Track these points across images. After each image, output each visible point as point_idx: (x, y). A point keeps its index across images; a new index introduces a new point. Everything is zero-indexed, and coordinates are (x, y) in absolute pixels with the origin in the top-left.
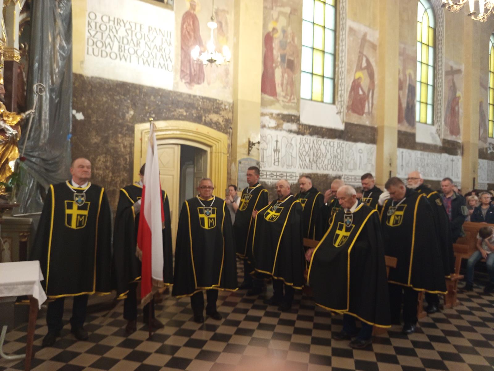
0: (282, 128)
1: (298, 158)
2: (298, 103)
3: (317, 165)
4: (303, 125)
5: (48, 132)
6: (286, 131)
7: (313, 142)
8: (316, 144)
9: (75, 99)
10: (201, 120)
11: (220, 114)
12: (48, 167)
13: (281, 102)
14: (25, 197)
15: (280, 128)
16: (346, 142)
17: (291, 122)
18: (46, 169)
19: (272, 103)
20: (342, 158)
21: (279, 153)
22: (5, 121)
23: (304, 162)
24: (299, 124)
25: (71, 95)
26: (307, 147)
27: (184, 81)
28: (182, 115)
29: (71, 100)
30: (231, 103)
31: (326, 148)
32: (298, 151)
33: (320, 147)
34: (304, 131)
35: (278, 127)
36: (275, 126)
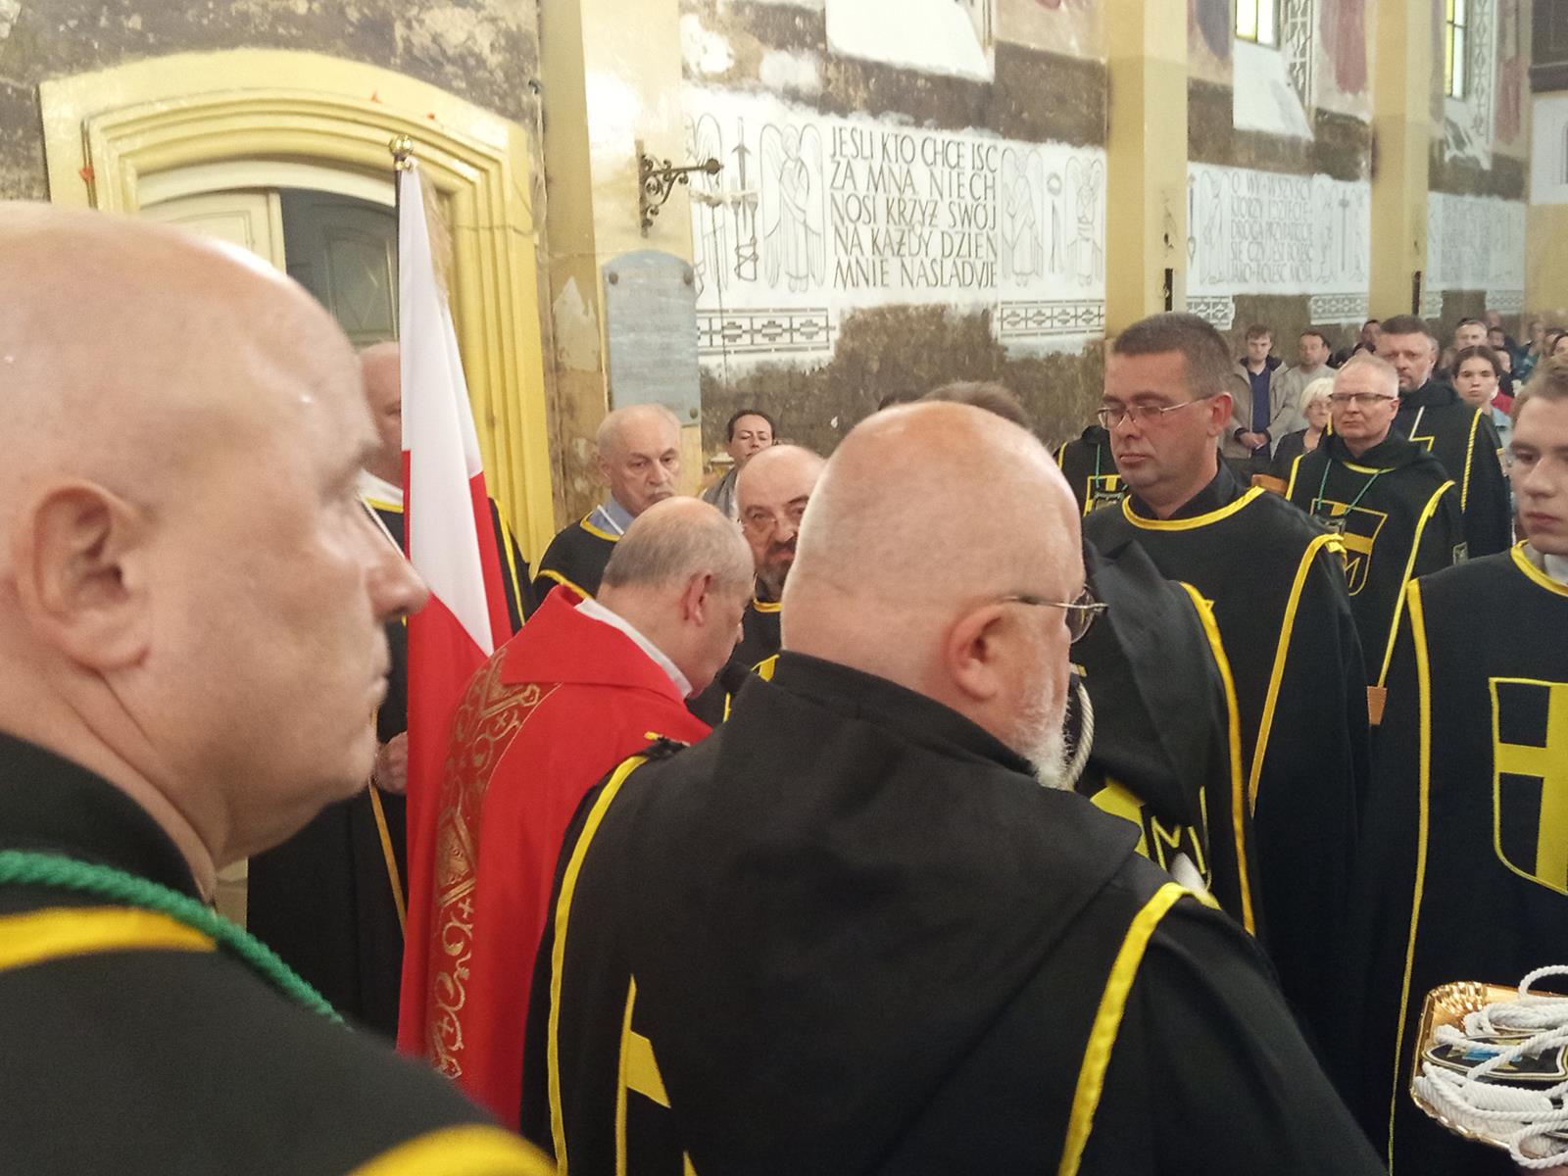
0: (758, 78)
1: (831, 231)
4: (838, 60)
6: (774, 91)
7: (884, 146)
8: (897, 161)
11: (478, 7)
15: (752, 81)
16: (1003, 144)
17: (793, 45)
20: (990, 223)
21: (753, 217)
23: (856, 251)
24: (827, 57)
26: (861, 169)
28: (286, 16)
31: (932, 174)
32: (830, 197)
33: (908, 171)
34: (847, 90)
35: (742, 75)
36: (728, 70)
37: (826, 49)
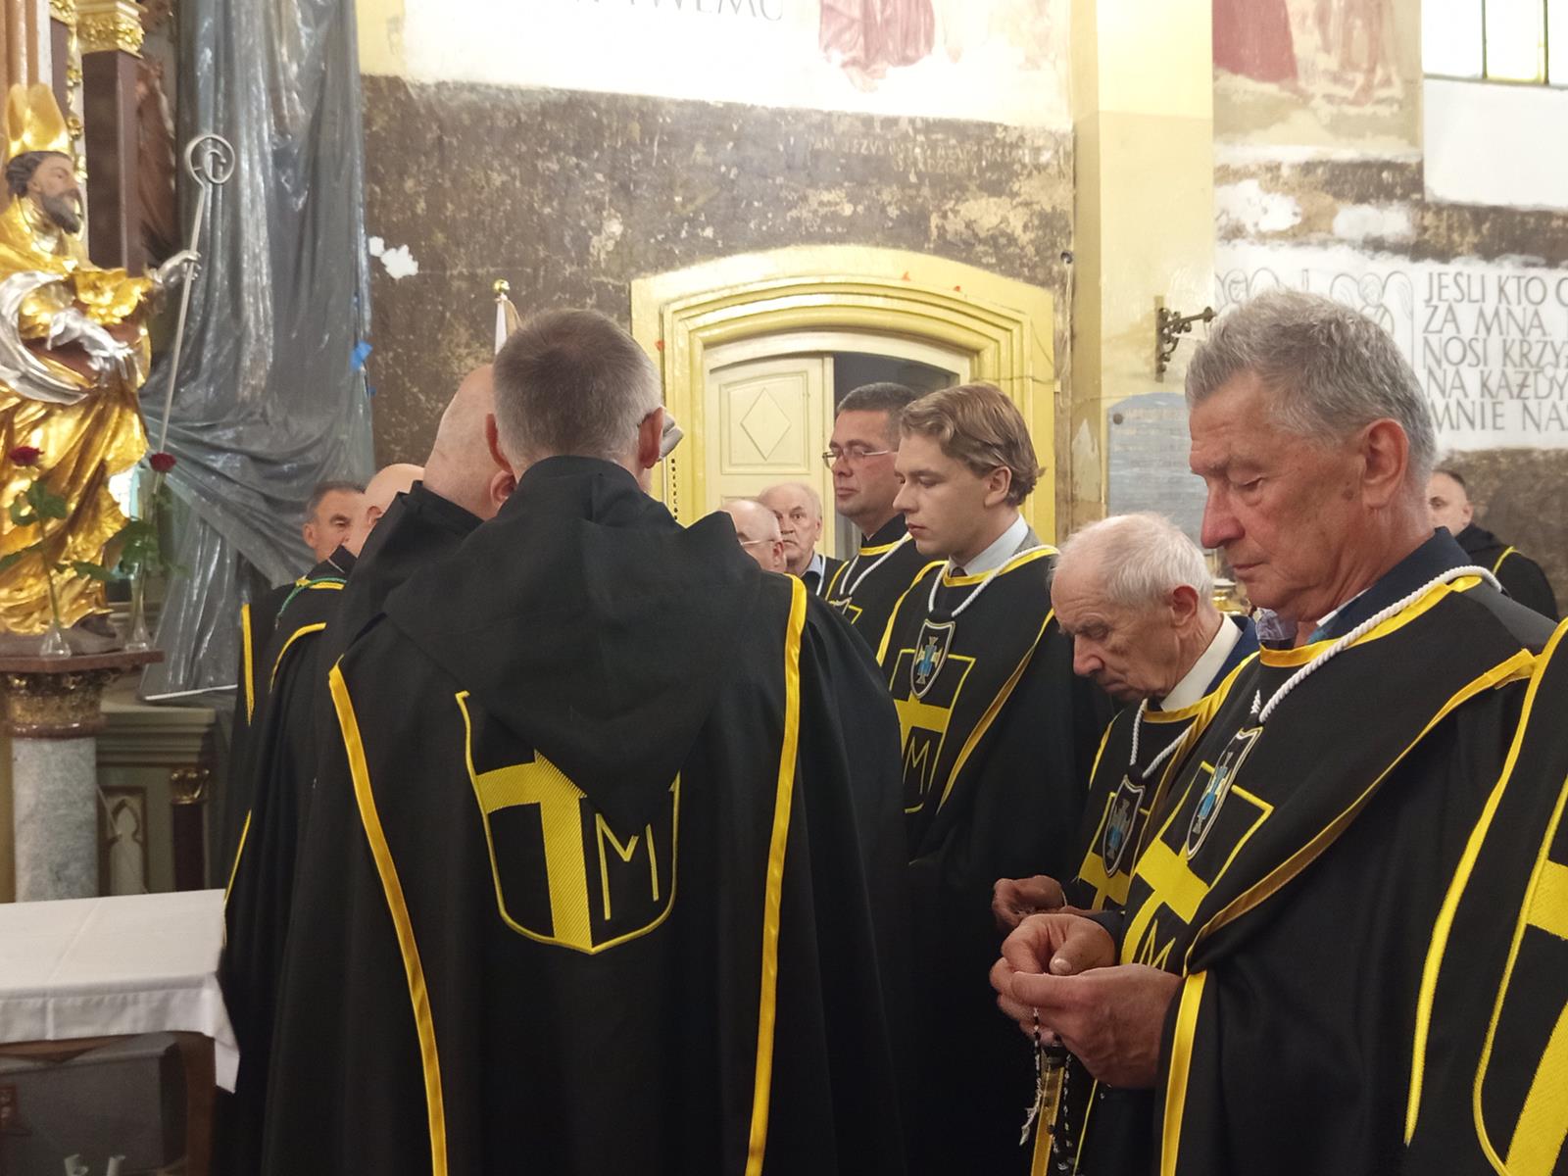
0: (1330, 232)
2: (1410, 104)
3: (1525, 408)
4: (1439, 208)
5: (269, 339)
6: (1352, 244)
7: (1501, 290)
8: (1519, 303)
9: (377, 189)
10: (926, 231)
11: (1013, 195)
12: (276, 490)
13: (1318, 102)
14: (190, 622)
15: (1322, 235)
17: (1378, 198)
18: (268, 499)
19: (1271, 115)
22: (83, 309)
23: (1458, 394)
24: (1423, 206)
25: (359, 170)
26: (1467, 315)
27: (837, 56)
28: (834, 218)
29: (359, 197)
30: (1064, 136)
32: (1422, 342)
33: (1536, 313)
34: (1449, 237)
35: (1311, 231)
36: (1292, 227)
37: (1423, 199)
